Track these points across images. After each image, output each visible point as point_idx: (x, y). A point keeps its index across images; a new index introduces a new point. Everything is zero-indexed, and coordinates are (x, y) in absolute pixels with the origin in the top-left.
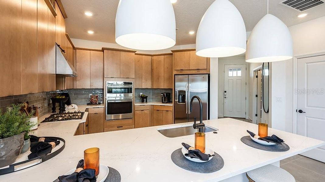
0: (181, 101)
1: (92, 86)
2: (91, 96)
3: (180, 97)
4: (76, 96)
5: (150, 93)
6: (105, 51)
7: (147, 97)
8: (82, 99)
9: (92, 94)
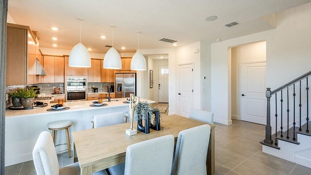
0: (119, 91)
1: (56, 81)
2: (55, 88)
3: (119, 88)
4: (43, 88)
5: (100, 86)
6: (65, 57)
7: (98, 88)
8: (48, 90)
9: (55, 87)
